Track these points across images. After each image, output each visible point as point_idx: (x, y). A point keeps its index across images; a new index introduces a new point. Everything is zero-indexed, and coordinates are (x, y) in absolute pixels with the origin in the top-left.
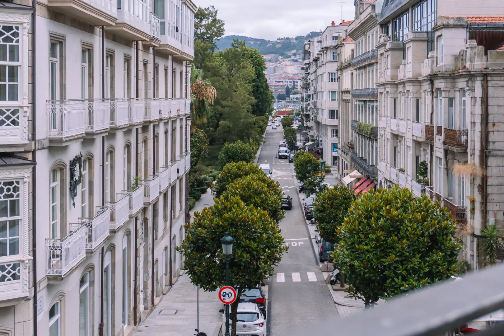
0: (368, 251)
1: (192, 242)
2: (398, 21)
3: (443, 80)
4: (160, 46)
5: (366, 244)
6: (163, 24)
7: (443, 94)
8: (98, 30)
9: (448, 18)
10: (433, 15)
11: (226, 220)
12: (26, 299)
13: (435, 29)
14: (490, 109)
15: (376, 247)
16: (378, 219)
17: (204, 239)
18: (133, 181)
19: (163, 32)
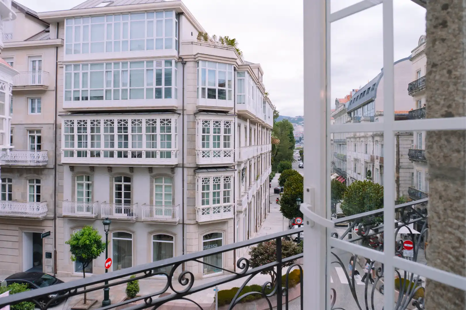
0: (355, 205)
1: (284, 201)
2: (356, 111)
3: (379, 137)
4: (265, 124)
5: (355, 202)
6: (265, 115)
7: (379, 143)
8: (248, 120)
9: (381, 112)
10: (373, 110)
11: (297, 192)
12: (232, 218)
13: (375, 116)
14: (400, 149)
15: (359, 204)
16: (359, 193)
17: (288, 199)
18: (256, 177)
19: (265, 119)
